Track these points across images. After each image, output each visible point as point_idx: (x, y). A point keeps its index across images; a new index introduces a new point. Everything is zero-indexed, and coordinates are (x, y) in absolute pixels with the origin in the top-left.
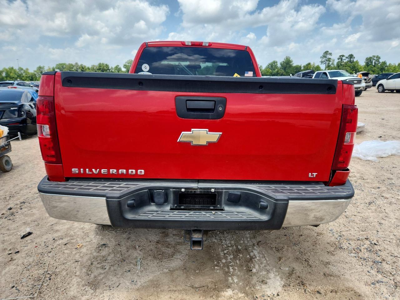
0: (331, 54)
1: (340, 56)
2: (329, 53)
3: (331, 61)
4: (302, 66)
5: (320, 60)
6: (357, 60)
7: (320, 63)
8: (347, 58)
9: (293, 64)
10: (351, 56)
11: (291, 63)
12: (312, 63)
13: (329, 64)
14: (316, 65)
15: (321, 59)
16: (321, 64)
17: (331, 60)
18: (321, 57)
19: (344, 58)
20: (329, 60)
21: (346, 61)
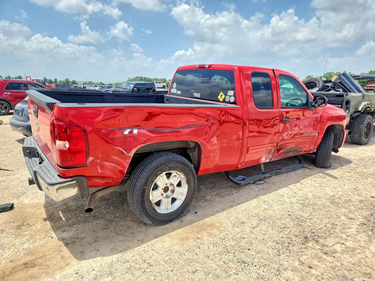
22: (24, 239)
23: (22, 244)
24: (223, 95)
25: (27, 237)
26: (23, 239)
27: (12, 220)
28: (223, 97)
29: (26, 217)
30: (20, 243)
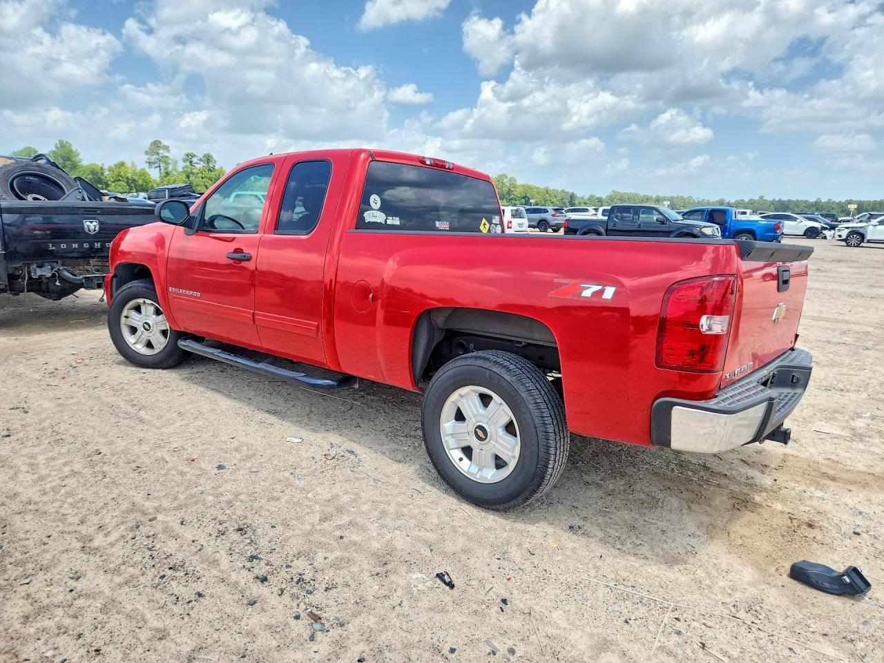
0: (167, 148)
1: (188, 155)
2: (162, 146)
3: (169, 164)
4: (106, 167)
5: (146, 158)
6: (222, 168)
7: (147, 165)
8: (200, 160)
9: (82, 160)
10: (208, 159)
11: (76, 159)
12: (129, 164)
13: (166, 169)
14: (139, 169)
15: (148, 156)
16: (149, 168)
17: (170, 162)
18: (146, 153)
19: (195, 160)
20: (165, 160)
21: (201, 166)
22: (815, 503)
23: (824, 500)
24: (487, 223)
25: (809, 503)
26: (817, 503)
27: (815, 545)
28: (487, 226)
29: (783, 536)
30: (825, 502)
